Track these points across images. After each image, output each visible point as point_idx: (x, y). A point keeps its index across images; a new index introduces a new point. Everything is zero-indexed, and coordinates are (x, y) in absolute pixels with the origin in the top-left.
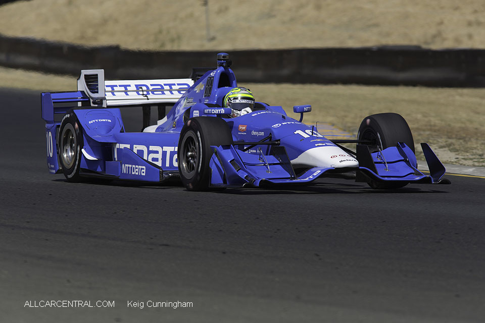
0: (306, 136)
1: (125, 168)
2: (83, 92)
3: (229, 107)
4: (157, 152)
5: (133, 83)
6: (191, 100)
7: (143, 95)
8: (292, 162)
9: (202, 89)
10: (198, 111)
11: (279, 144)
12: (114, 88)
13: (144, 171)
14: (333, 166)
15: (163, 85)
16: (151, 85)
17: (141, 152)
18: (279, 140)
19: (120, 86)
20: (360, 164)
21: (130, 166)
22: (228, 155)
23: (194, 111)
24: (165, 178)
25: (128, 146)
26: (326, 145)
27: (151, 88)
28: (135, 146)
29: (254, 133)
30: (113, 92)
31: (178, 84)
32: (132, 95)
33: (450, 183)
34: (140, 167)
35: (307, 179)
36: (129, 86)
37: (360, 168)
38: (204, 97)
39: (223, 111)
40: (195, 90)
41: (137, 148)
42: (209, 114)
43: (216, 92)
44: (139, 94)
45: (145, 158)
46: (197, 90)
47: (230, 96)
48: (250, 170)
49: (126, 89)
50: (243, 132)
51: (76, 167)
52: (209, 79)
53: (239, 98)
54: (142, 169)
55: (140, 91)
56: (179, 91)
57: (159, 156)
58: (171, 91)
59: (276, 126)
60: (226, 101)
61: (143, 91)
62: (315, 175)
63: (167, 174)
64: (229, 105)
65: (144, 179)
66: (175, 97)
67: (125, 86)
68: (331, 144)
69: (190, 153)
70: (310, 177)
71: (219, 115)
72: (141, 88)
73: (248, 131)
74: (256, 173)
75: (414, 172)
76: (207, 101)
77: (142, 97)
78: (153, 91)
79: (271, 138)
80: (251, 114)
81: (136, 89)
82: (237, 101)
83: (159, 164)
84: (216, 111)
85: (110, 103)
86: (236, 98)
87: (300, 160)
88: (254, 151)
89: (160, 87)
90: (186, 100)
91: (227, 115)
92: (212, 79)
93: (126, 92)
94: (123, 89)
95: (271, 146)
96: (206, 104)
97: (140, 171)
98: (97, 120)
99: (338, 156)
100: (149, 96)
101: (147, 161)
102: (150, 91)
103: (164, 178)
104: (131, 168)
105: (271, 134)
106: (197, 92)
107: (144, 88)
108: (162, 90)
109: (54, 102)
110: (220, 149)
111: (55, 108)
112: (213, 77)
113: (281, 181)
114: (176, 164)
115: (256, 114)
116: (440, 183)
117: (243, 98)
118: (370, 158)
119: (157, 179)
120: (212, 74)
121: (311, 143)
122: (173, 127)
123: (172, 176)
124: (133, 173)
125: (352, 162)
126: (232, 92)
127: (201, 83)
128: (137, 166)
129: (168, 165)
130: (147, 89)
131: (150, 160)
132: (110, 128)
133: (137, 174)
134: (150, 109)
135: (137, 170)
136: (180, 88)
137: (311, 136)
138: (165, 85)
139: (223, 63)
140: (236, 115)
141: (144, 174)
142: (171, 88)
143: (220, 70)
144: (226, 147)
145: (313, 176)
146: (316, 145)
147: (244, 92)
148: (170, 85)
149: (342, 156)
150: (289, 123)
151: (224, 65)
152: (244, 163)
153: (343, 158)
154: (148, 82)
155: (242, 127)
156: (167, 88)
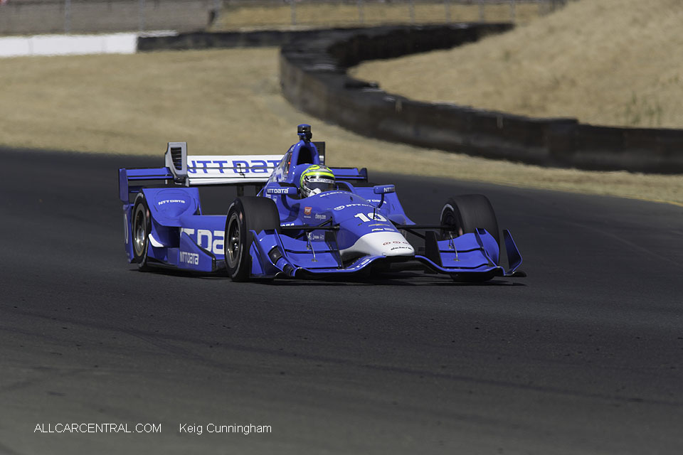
0: (366, 220)
1: (182, 256)
2: (168, 168)
5: (230, 160)
7: (240, 172)
11: (338, 229)
12: (207, 164)
13: (197, 259)
14: (384, 254)
15: (266, 162)
16: (252, 162)
17: (205, 239)
18: (339, 225)
19: (214, 162)
20: (416, 253)
21: (186, 253)
24: (219, 267)
25: (192, 231)
26: (384, 231)
27: (251, 165)
29: (318, 216)
30: (205, 169)
33: (526, 276)
34: (194, 255)
35: (354, 269)
36: (226, 162)
37: (416, 256)
39: (287, 191)
41: (202, 233)
43: (294, 169)
44: (236, 172)
47: (307, 175)
49: (221, 165)
50: (308, 215)
51: (145, 256)
52: (289, 154)
53: (317, 177)
54: (195, 257)
55: (238, 168)
59: (339, 208)
60: (303, 179)
61: (241, 168)
62: (363, 264)
65: (197, 269)
67: (221, 163)
68: (391, 230)
69: (234, 239)
70: (356, 267)
72: (240, 165)
73: (312, 214)
74: (298, 261)
75: (487, 263)
77: (238, 175)
78: (254, 169)
79: (331, 222)
80: (320, 194)
81: (233, 166)
82: (315, 180)
84: (279, 191)
85: (193, 182)
86: (314, 177)
87: (356, 247)
88: (318, 237)
89: (262, 164)
92: (292, 154)
93: (221, 169)
94: (217, 165)
97: (193, 259)
98: (168, 201)
99: (392, 243)
100: (247, 175)
101: (199, 247)
102: (250, 168)
103: (217, 268)
104: (187, 256)
105: (332, 217)
108: (265, 168)
109: (129, 180)
111: (130, 187)
116: (514, 276)
117: (322, 177)
118: (436, 246)
119: (209, 269)
120: (292, 149)
121: (368, 228)
124: (188, 262)
126: (310, 169)
128: (191, 254)
130: (246, 166)
132: (182, 210)
133: (192, 263)
135: (191, 258)
137: (372, 220)
139: (303, 136)
141: (197, 263)
143: (300, 144)
144: (270, 232)
145: (361, 265)
146: (373, 230)
147: (323, 170)
149: (397, 242)
150: (354, 205)
151: (306, 138)
152: (286, 250)
153: (398, 245)
154: (249, 159)
155: (308, 210)
156: (272, 165)
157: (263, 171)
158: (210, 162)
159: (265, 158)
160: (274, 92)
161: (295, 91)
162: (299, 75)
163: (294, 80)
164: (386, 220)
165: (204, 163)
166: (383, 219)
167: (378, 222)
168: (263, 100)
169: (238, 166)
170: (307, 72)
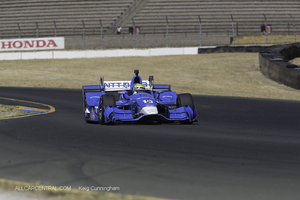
0: (145, 102)
2: (100, 86)
5: (122, 82)
14: (147, 114)
18: (138, 104)
19: (117, 83)
21: (92, 115)
26: (150, 106)
30: (113, 86)
32: (121, 87)
34: (94, 115)
37: (158, 115)
47: (136, 87)
59: (139, 98)
67: (119, 84)
69: (101, 109)
73: (132, 101)
77: (125, 88)
81: (123, 85)
82: (138, 89)
86: (138, 88)
87: (141, 112)
98: (93, 97)
105: (136, 102)
109: (84, 90)
113: (128, 120)
117: (141, 88)
118: (168, 112)
121: (145, 105)
125: (154, 113)
135: (93, 117)
147: (141, 85)
150: (144, 97)
152: (115, 113)
153: (152, 111)
155: (131, 99)
158: (115, 83)
160: (257, 70)
161: (266, 69)
162: (268, 62)
163: (265, 65)
164: (153, 102)
165: (113, 84)
166: (152, 102)
167: (149, 103)
168: (252, 73)
169: (125, 85)
170: (271, 61)
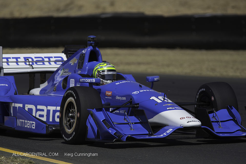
0: (159, 101)
1: (19, 122)
3: (98, 78)
4: (43, 110)
5: (22, 56)
6: (66, 70)
7: (29, 65)
8: (150, 120)
9: (76, 62)
10: (74, 80)
11: (138, 107)
12: (9, 59)
13: (34, 125)
14: (182, 126)
15: (44, 58)
16: (35, 58)
17: (31, 110)
18: (138, 104)
19: (13, 58)
21: (23, 121)
22: (101, 116)
23: (71, 80)
24: (50, 131)
25: (21, 105)
26: (175, 109)
27: (35, 60)
28: (26, 105)
29: (118, 98)
30: (8, 63)
31: (55, 57)
32: (22, 65)
34: (31, 122)
35: (162, 136)
36: (19, 58)
37: (202, 127)
38: (77, 69)
39: (94, 80)
40: (70, 63)
41: (27, 107)
42: (83, 82)
43: (87, 65)
44: (26, 64)
45: (34, 114)
46: (72, 63)
48: (118, 128)
49: (17, 60)
50: (109, 97)
52: (81, 55)
53: (106, 71)
54: (32, 124)
55: (27, 62)
56: (55, 62)
57: (45, 113)
58: (49, 62)
59: (135, 93)
60: (96, 73)
61: (29, 62)
62: (168, 132)
63: (51, 128)
64: (99, 76)
65: (34, 131)
66: (53, 67)
67: (17, 58)
68: (179, 108)
70: (164, 134)
71: (91, 84)
72: (28, 60)
73: (113, 96)
74: (122, 130)
75: (241, 129)
76: (79, 72)
77: (28, 66)
78: (37, 62)
79: (131, 102)
81: (24, 60)
82: (106, 73)
83: (44, 119)
84: (89, 80)
85: (6, 71)
87: (155, 119)
88: (118, 112)
89: (41, 59)
90: (62, 71)
91: (97, 84)
92: (84, 55)
93: (17, 62)
94: (15, 60)
95: (131, 108)
96: (79, 74)
97: (31, 125)
99: (186, 118)
100: (34, 66)
101: (35, 117)
102: (35, 62)
104: (24, 122)
105: (131, 99)
106: (72, 64)
107: (30, 60)
108: (43, 61)
110: (94, 111)
112: (85, 54)
113: (142, 137)
114: (57, 120)
115: (119, 83)
117: (109, 70)
119: (44, 132)
120: (83, 52)
122: (54, 91)
123: (55, 130)
124: (26, 126)
125: (196, 122)
126: (100, 66)
127: (75, 58)
128: (28, 122)
129: (51, 120)
130: (32, 61)
131: (38, 117)
132: (7, 90)
133: (29, 127)
134: (34, 76)
135: (28, 124)
136: (56, 60)
137: (163, 101)
138: (45, 57)
139: (92, 43)
140: (105, 83)
141: (34, 128)
142: (49, 60)
143: (90, 49)
144: (99, 110)
145: (166, 133)
146: (168, 109)
147: (109, 66)
148: (49, 58)
149: (189, 117)
150: (145, 91)
151: (93, 45)
153: (190, 120)
154: (33, 56)
155: (108, 93)
156: (46, 60)
157: (42, 63)
159: (43, 55)
164: (171, 102)
165: (7, 59)
166: (169, 101)
169: (27, 61)
